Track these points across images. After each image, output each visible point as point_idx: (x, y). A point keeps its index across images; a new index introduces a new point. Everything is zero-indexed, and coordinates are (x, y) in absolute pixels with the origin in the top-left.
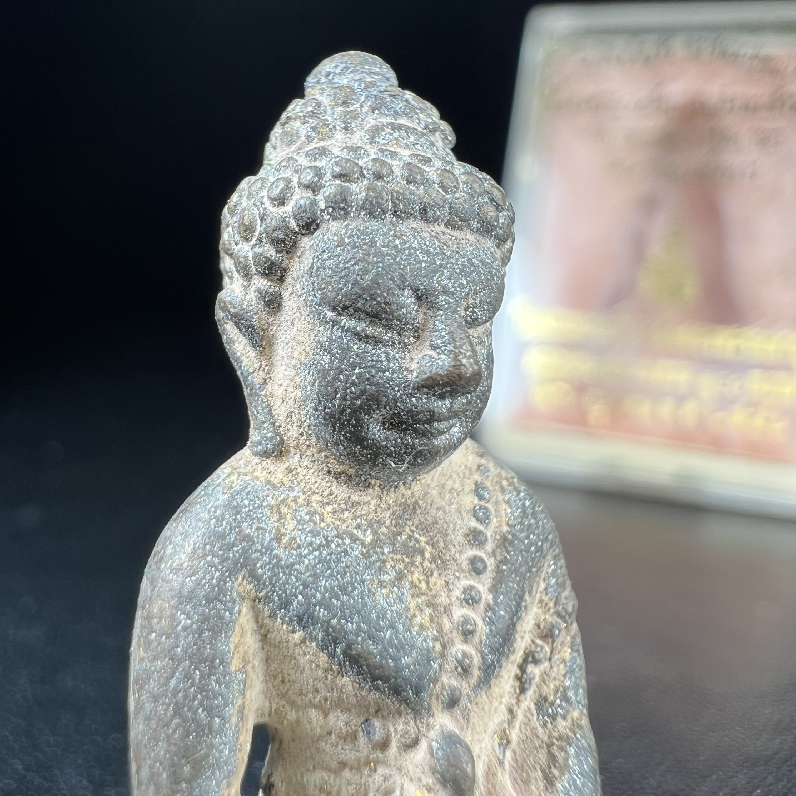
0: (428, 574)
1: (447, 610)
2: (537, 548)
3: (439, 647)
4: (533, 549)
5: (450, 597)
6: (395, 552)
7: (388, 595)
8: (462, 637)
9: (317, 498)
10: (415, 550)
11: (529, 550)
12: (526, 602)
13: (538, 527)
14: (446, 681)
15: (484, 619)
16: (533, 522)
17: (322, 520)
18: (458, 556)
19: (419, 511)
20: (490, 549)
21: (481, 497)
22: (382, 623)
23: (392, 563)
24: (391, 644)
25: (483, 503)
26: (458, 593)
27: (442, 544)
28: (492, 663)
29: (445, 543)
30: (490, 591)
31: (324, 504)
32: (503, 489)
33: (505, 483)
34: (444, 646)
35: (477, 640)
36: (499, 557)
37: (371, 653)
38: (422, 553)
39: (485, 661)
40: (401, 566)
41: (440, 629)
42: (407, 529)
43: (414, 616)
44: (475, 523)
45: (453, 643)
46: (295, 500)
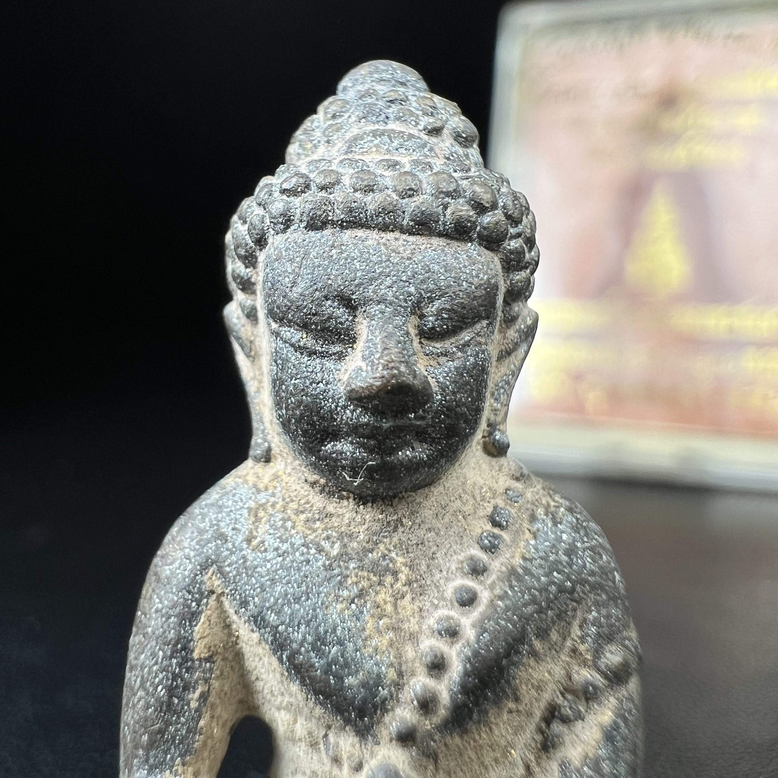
0: (398, 596)
1: (414, 637)
2: (561, 589)
3: (392, 674)
4: (553, 588)
5: (420, 624)
6: (361, 568)
7: (343, 610)
8: (425, 670)
9: (294, 506)
10: (387, 569)
11: (543, 589)
12: (531, 646)
13: (570, 565)
14: (398, 711)
15: (458, 654)
16: (565, 558)
17: (293, 527)
18: (442, 582)
19: (401, 529)
20: (489, 582)
21: (496, 524)
22: (329, 639)
23: (355, 579)
24: (335, 662)
25: (496, 531)
26: (431, 622)
27: (424, 568)
28: (465, 705)
29: (428, 566)
30: (474, 626)
31: (298, 512)
32: (533, 518)
33: (540, 512)
34: (400, 674)
35: (446, 676)
36: (498, 591)
37: (312, 666)
38: (395, 573)
39: (453, 699)
40: (364, 584)
41: (399, 656)
42: (382, 547)
43: (370, 637)
44: (476, 552)
45: (413, 674)
46: (274, 506)
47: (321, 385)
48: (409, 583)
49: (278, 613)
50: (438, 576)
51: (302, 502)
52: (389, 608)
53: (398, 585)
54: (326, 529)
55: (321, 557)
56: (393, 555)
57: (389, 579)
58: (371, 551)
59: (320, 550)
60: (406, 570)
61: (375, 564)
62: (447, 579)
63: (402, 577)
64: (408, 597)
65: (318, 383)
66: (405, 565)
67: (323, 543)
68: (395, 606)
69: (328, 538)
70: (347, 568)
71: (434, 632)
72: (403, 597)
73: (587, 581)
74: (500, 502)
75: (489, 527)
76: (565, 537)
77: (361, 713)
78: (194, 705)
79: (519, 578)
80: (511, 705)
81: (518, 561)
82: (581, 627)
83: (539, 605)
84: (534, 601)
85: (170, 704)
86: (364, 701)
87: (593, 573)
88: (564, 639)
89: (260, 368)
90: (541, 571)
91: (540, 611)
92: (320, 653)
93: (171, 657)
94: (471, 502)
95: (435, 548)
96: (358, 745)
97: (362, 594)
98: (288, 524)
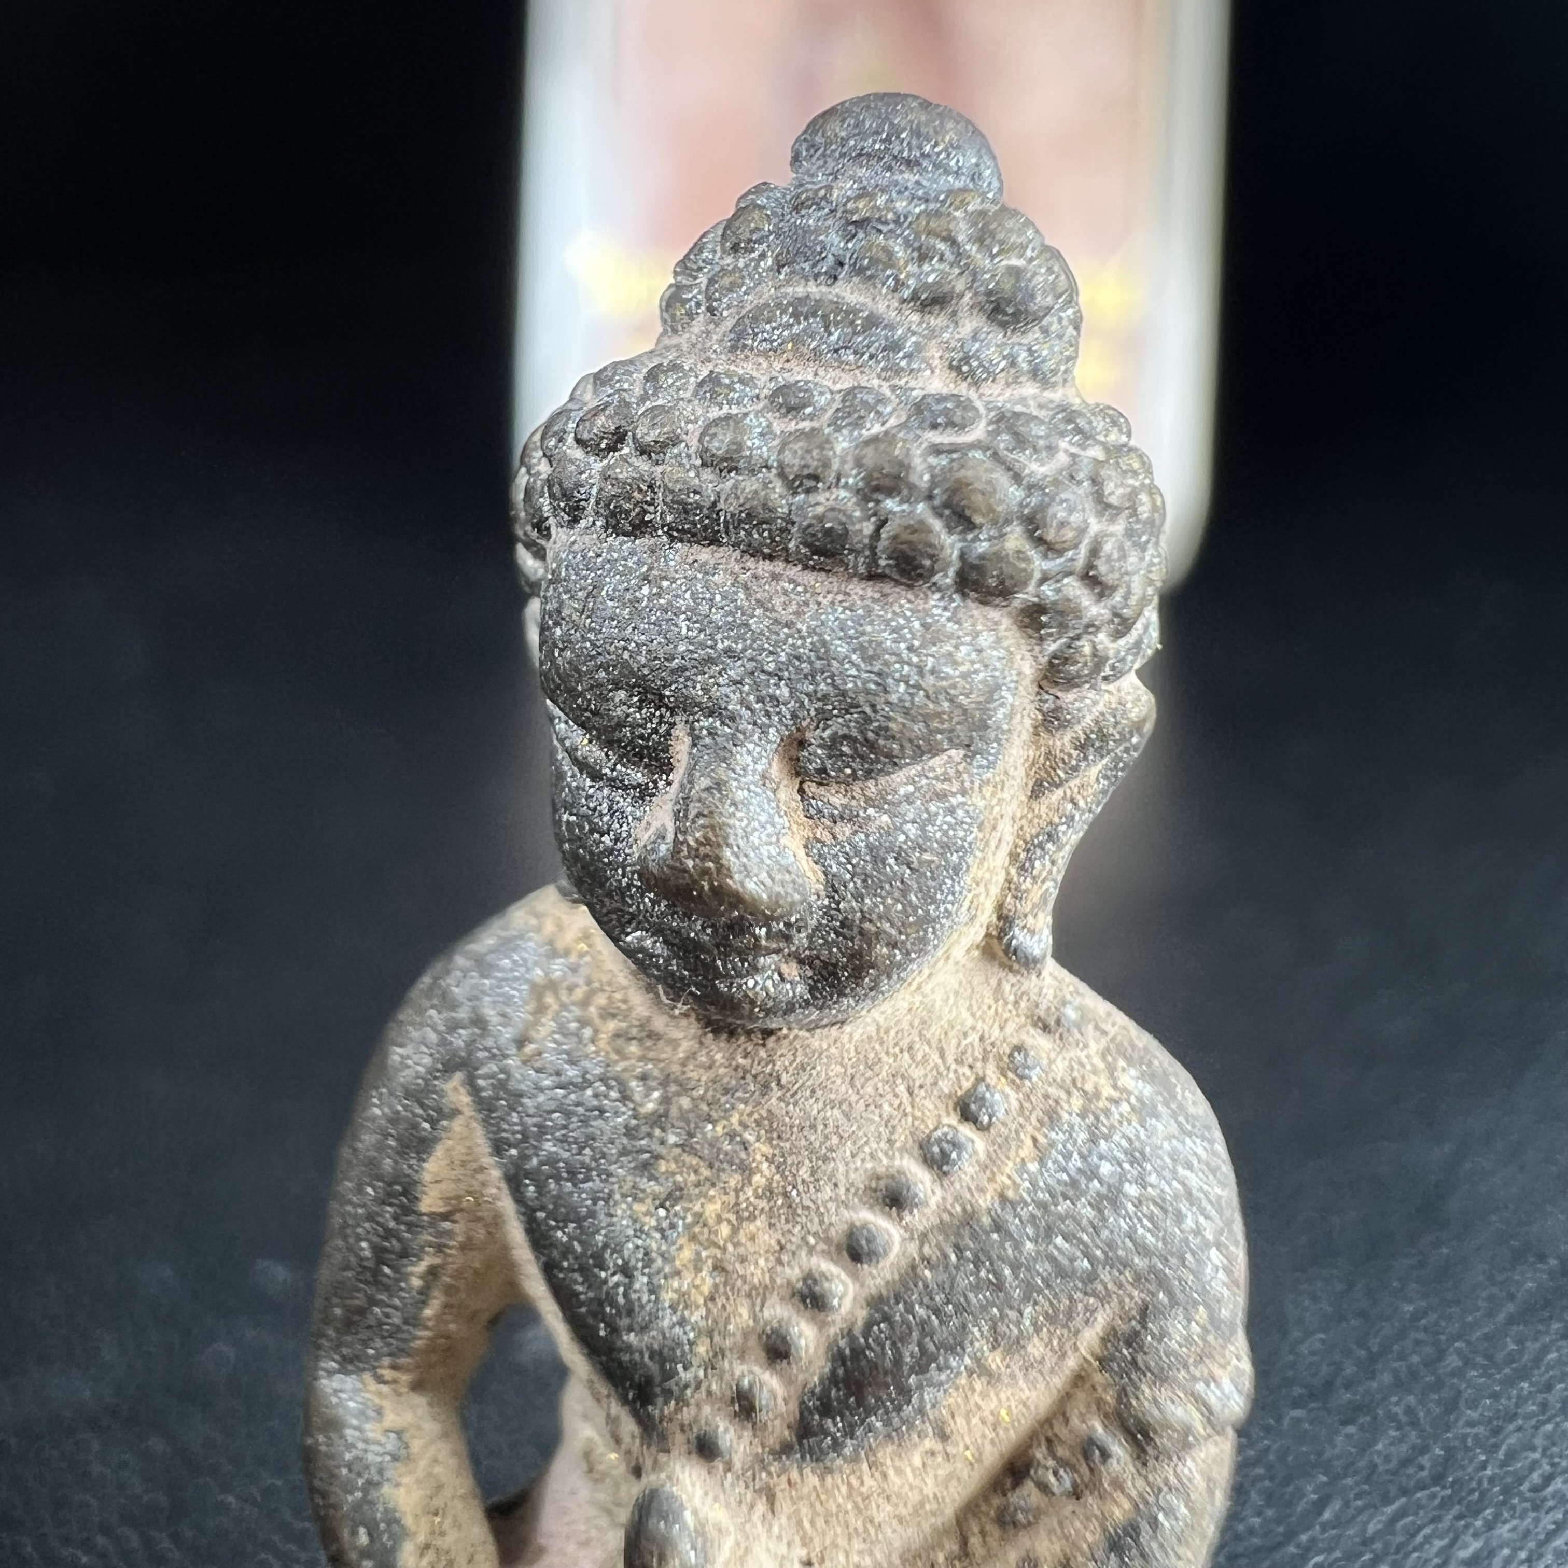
1: (758, 1294)
3: (704, 1348)
5: (773, 1274)
6: (688, 1148)
7: (642, 1216)
8: (765, 1356)
9: (601, 1000)
10: (734, 1161)
11: (1024, 1266)
12: (979, 1360)
13: (1098, 1228)
14: (706, 1411)
16: (1088, 1213)
17: (593, 1041)
18: (832, 1206)
20: (923, 1226)
21: (968, 1115)
22: (608, 1259)
23: (672, 1166)
24: (612, 1300)
25: (964, 1130)
27: (804, 1173)
29: (813, 1172)
30: (868, 1303)
31: (608, 1014)
32: (1051, 1118)
33: (1072, 1106)
34: (720, 1352)
35: (801, 1377)
36: (931, 1249)
38: (747, 1171)
40: (688, 1178)
41: (724, 1321)
43: (679, 1274)
44: (913, 1165)
45: (743, 1357)
46: (571, 989)
47: (606, 838)
48: (769, 1195)
50: (827, 1193)
51: (618, 996)
52: (724, 1231)
53: (749, 1195)
54: (643, 1059)
55: (623, 1109)
57: (734, 1179)
58: (713, 1121)
59: (625, 1097)
60: (768, 1170)
61: (715, 1146)
62: (843, 1204)
63: (760, 1181)
64: (763, 1220)
65: (602, 834)
66: (770, 1160)
67: (633, 1084)
69: (644, 1078)
71: (794, 1294)
72: (753, 1218)
75: (952, 1118)
79: (980, 1235)
81: (988, 1200)
86: (649, 1380)
87: (1146, 1251)
90: (1029, 1230)
95: (835, 1140)
97: (680, 1197)
98: (587, 1032)
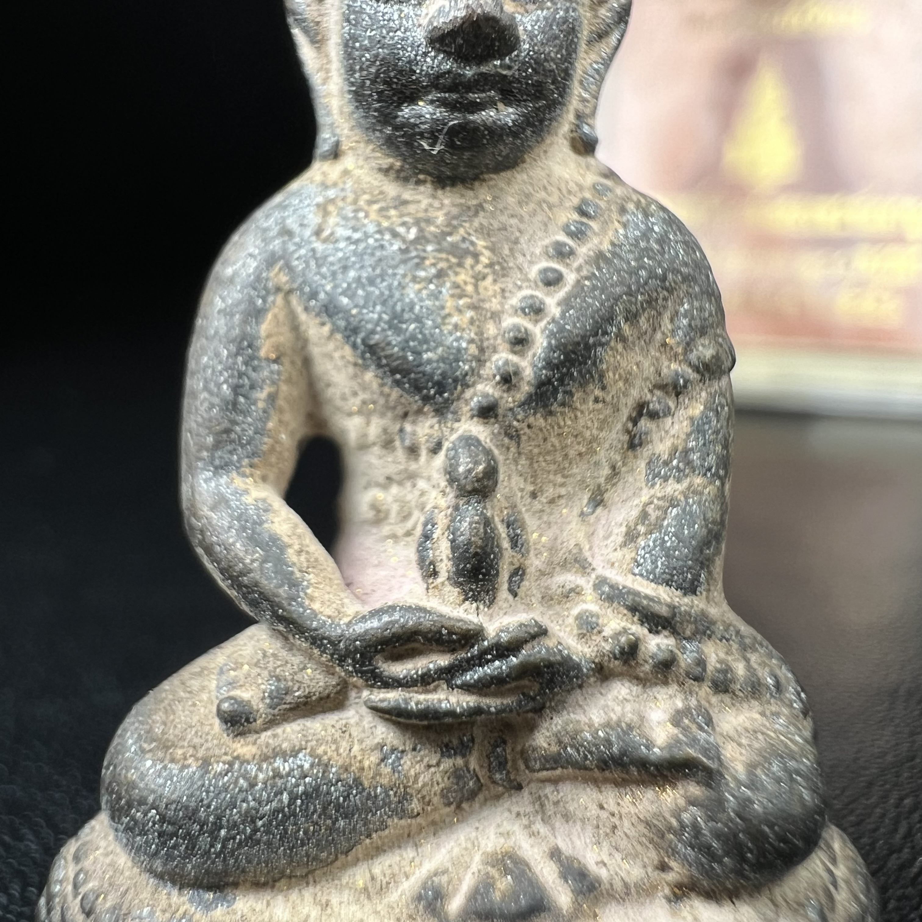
0: (479, 278)
1: (496, 316)
2: (652, 275)
3: (473, 350)
4: (643, 273)
5: (502, 304)
6: (439, 251)
7: (420, 291)
8: (508, 346)
10: (467, 252)
11: (634, 272)
12: (619, 329)
13: (663, 253)
14: (480, 387)
15: (543, 331)
16: (656, 246)
17: (366, 217)
18: (526, 266)
19: (481, 214)
20: (576, 265)
21: (583, 213)
22: (406, 316)
23: (433, 261)
24: (413, 338)
25: (585, 220)
26: (514, 301)
27: (506, 252)
28: (549, 381)
29: (511, 250)
30: (559, 304)
31: (372, 202)
32: (623, 210)
33: (631, 206)
34: (482, 350)
35: (530, 353)
36: (585, 273)
37: (389, 344)
38: (476, 256)
39: (537, 376)
40: (442, 265)
41: (480, 333)
42: (462, 231)
43: (449, 315)
44: (562, 237)
45: (495, 350)
46: (344, 199)
47: (399, 33)
48: (491, 265)
49: (351, 298)
50: (521, 259)
51: (376, 193)
52: (470, 289)
53: (479, 267)
54: (401, 216)
56: (473, 238)
57: (469, 261)
58: (450, 234)
59: (395, 235)
60: (487, 253)
61: (454, 246)
62: (531, 263)
63: (484, 260)
64: (490, 279)
65: (395, 32)
66: (486, 248)
67: (399, 228)
68: (476, 286)
69: (404, 224)
70: (424, 251)
71: (516, 311)
72: (484, 278)
73: (679, 272)
74: (588, 195)
75: (576, 216)
76: (656, 228)
77: (441, 387)
78: (261, 405)
79: (608, 261)
80: (598, 392)
81: (606, 246)
82: (672, 320)
83: (629, 287)
84: (622, 283)
85: (235, 404)
86: (444, 375)
87: (686, 264)
88: (654, 330)
89: (327, 56)
90: (631, 256)
91: (630, 294)
92: (398, 331)
93: (237, 354)
94: (556, 192)
95: (518, 234)
96: (437, 427)
97: (441, 275)
98: (361, 215)
